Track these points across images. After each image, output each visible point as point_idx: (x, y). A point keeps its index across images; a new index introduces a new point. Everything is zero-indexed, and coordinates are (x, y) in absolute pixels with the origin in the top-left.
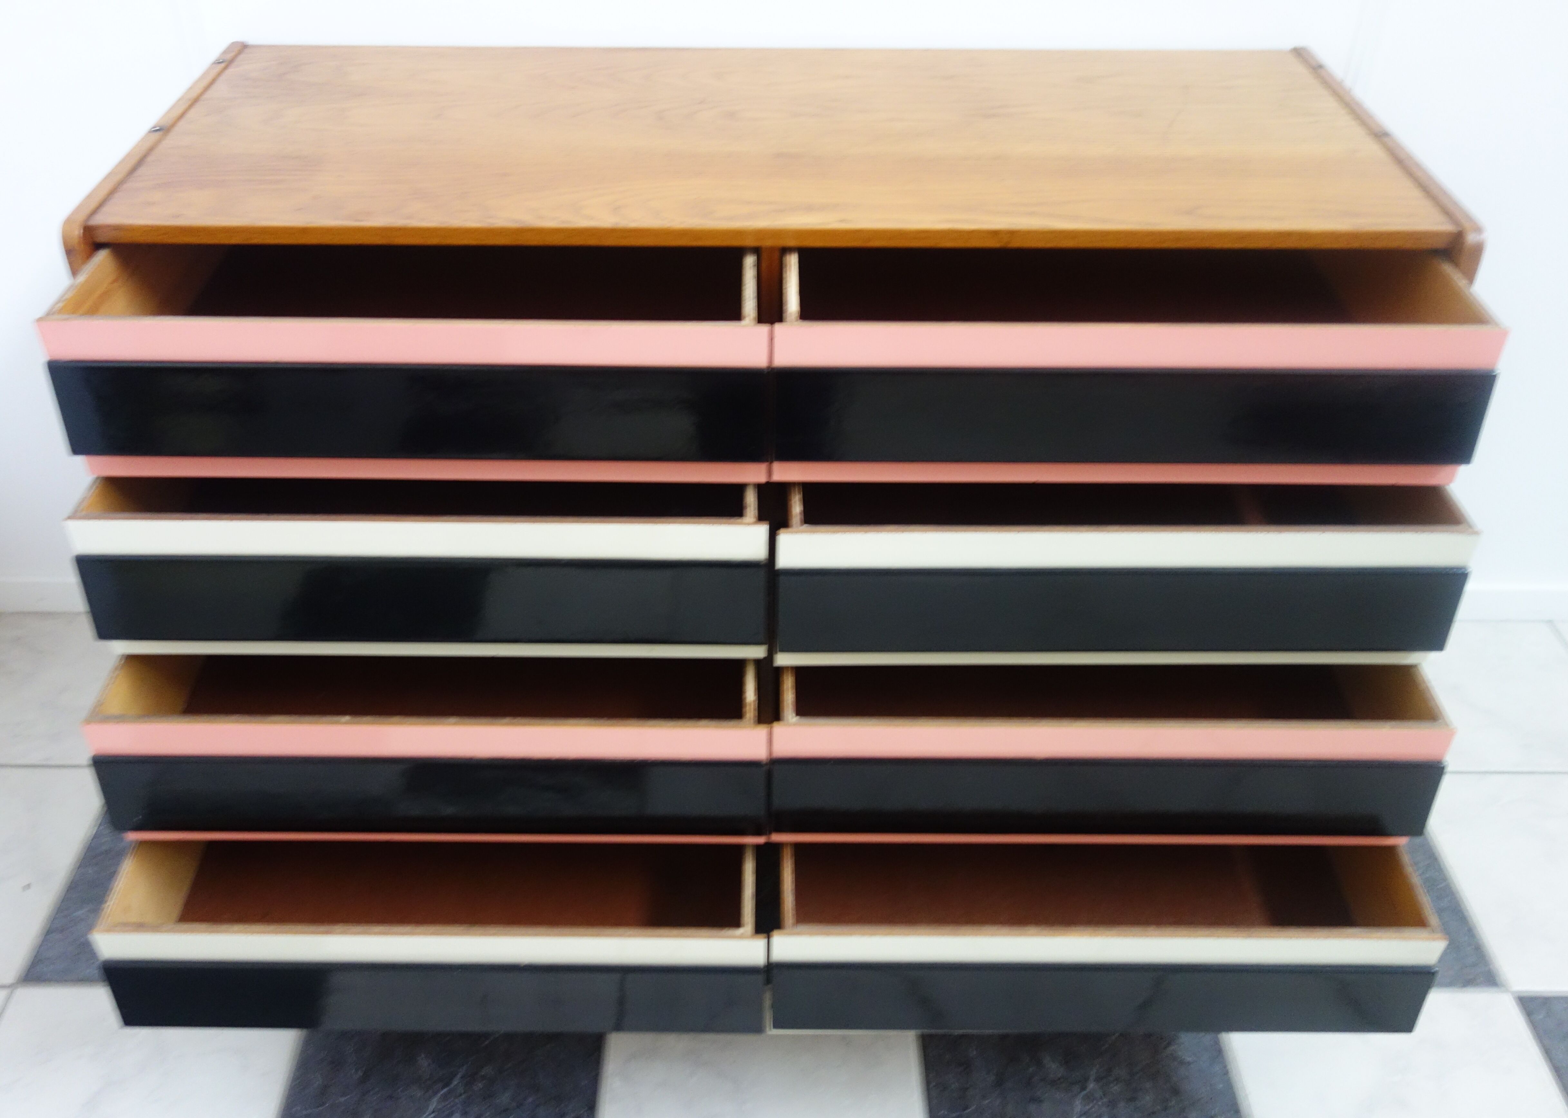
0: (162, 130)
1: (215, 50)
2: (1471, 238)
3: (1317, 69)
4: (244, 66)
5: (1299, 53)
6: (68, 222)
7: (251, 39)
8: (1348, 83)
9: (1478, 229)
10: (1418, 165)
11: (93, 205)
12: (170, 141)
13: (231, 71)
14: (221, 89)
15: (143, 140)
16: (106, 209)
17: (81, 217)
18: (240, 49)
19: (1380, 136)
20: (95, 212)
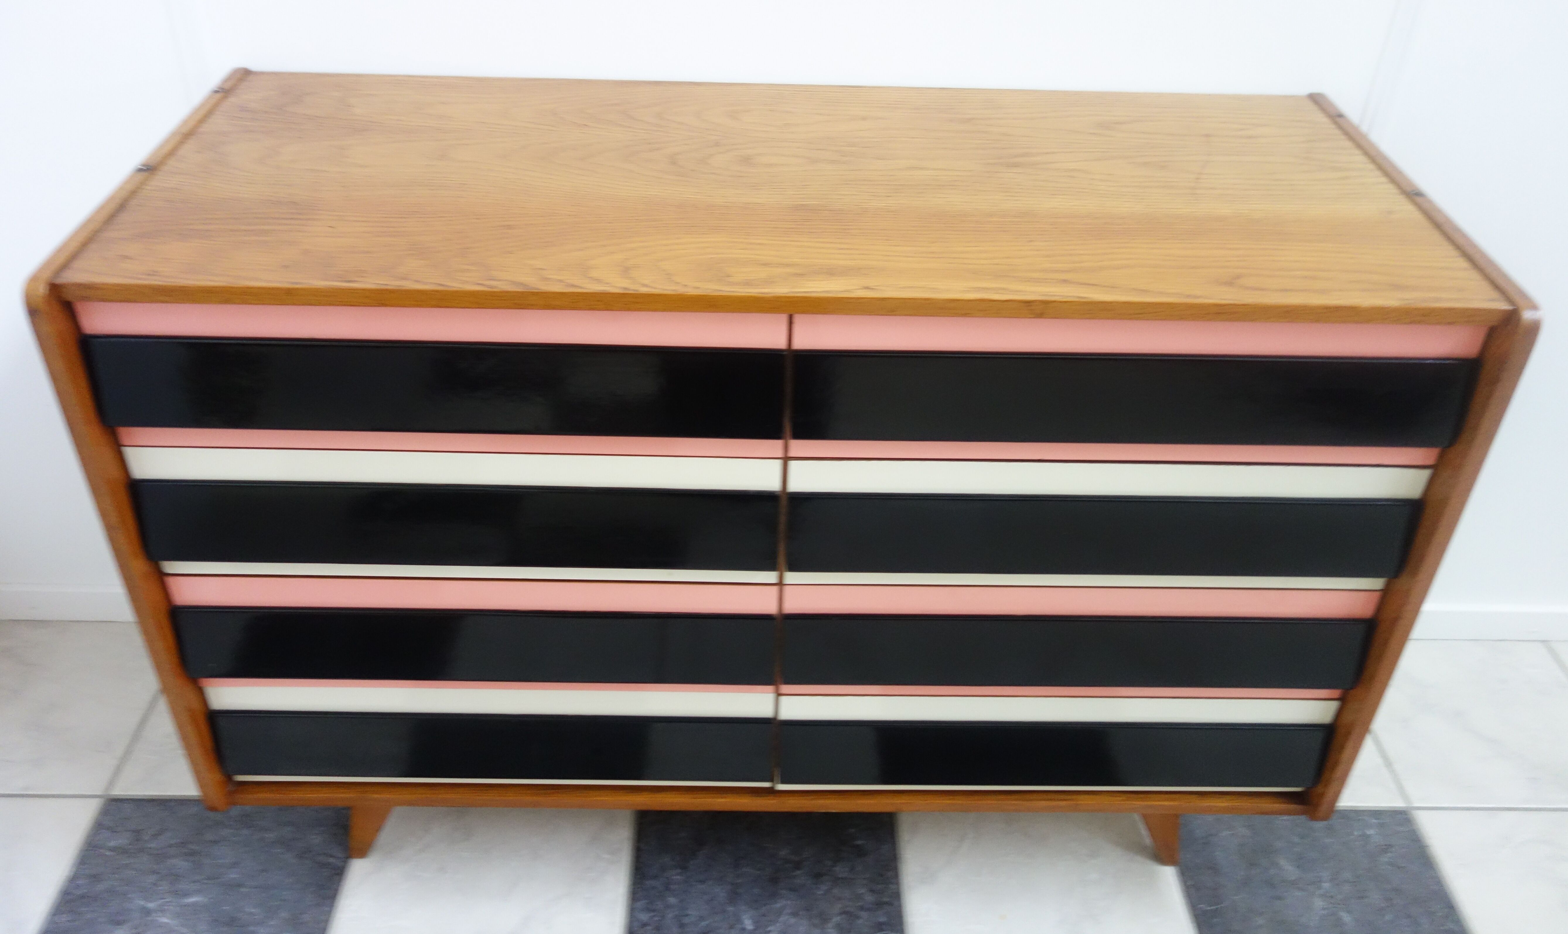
0: (149, 169)
1: (216, 76)
2: (1527, 315)
3: (1337, 118)
4: (246, 96)
5: (1317, 100)
6: (34, 279)
7: (254, 66)
8: (1364, 128)
9: (1534, 307)
10: (1458, 230)
11: (61, 260)
12: (159, 181)
13: (232, 100)
14: (218, 122)
15: (127, 182)
16: (78, 264)
17: (47, 275)
18: (243, 75)
19: (1414, 195)
20: (65, 266)
